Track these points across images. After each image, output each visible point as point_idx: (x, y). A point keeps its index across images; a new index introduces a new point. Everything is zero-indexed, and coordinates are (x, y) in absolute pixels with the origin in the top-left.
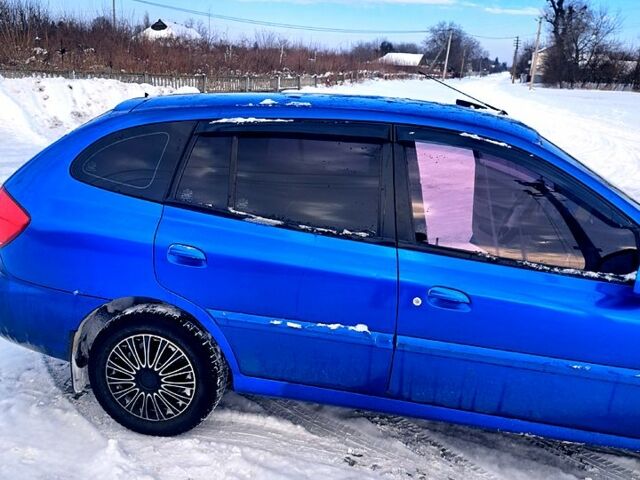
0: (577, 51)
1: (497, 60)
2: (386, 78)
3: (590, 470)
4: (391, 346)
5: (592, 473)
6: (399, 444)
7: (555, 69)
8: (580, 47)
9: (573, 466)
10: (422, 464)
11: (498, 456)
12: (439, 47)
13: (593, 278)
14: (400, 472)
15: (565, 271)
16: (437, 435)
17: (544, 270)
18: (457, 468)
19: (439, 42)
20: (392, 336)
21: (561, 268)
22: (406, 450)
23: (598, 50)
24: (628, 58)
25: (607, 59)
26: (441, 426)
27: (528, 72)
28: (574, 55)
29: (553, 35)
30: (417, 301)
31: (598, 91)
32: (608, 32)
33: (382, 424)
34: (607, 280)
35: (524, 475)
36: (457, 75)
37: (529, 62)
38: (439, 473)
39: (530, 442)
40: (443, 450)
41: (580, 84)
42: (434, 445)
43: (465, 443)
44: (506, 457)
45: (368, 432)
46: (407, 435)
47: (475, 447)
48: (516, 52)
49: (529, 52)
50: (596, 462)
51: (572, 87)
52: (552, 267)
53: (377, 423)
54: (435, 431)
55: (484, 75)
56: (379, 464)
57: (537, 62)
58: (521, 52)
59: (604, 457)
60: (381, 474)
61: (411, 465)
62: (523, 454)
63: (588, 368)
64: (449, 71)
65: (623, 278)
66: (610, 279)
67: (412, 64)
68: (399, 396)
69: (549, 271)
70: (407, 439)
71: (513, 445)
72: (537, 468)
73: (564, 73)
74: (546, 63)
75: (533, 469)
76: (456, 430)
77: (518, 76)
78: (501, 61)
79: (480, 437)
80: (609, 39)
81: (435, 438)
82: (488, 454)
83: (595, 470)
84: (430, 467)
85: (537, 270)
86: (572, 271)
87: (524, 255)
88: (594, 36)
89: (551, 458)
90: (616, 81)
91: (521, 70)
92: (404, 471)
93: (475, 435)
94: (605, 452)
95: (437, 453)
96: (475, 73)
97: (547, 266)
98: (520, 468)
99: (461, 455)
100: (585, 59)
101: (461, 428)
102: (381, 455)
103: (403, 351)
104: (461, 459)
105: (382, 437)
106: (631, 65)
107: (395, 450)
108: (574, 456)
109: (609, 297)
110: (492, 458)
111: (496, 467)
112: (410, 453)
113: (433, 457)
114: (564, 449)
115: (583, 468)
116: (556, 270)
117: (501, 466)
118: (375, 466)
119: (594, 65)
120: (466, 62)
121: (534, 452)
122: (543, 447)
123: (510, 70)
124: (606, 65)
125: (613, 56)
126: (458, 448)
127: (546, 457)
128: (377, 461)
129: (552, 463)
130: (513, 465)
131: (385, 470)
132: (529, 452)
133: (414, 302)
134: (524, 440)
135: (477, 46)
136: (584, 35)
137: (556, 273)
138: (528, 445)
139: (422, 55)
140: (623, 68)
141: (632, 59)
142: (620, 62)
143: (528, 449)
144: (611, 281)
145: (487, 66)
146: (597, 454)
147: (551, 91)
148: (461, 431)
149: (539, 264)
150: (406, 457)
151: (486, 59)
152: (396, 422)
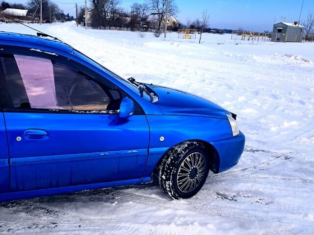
0: (105, 12)
1: (68, 14)
2: (7, 22)
3: (117, 198)
4: (8, 165)
5: (117, 199)
6: (23, 214)
7: (96, 20)
8: (106, 10)
9: (109, 199)
10: (36, 220)
11: (75, 205)
12: (36, 7)
13: (104, 114)
14: (24, 228)
15: (92, 112)
16: (44, 203)
17: (82, 113)
18: (55, 216)
19: (36, 4)
20: (7, 159)
21: (90, 111)
22: (28, 216)
23: (114, 12)
24: (127, 16)
25: (118, 16)
26: (46, 199)
27: (84, 21)
28: (104, 14)
29: (93, 3)
30: (19, 139)
31: (116, 31)
32: (117, 4)
33: (12, 207)
34: (110, 114)
35: (87, 209)
36: (48, 22)
37: (84, 16)
38: (46, 221)
39: (90, 194)
40: (47, 210)
41: (108, 28)
42: (43, 209)
43: (59, 203)
44: (79, 204)
45: (5, 213)
46: (28, 208)
47: (64, 204)
48: (77, 11)
49: (83, 11)
50: (119, 194)
51: (105, 29)
52: (86, 111)
53: (9, 207)
54: (43, 202)
55: (63, 22)
56: (12, 228)
57: (87, 16)
58: (79, 11)
59: (122, 191)
60: (13, 232)
61: (30, 222)
62: (87, 200)
63: (107, 154)
64: (44, 19)
65: (117, 112)
66: (111, 113)
67: (21, 15)
68: (17, 190)
69: (85, 113)
70: (27, 210)
71: (82, 197)
72: (93, 205)
73: (100, 22)
74: (91, 17)
75: (92, 205)
76: (54, 199)
77: (80, 24)
78: (70, 15)
79: (66, 198)
80: (117, 7)
81: (43, 206)
82: (70, 205)
83: (119, 197)
84: (41, 220)
85: (79, 113)
86: (94, 112)
87: (72, 107)
88: (111, 5)
89: (99, 198)
90: (124, 27)
91: (80, 20)
92: (26, 226)
93: (64, 198)
94: (122, 189)
95: (44, 212)
96: (58, 21)
97: (84, 111)
98: (85, 207)
99: (57, 210)
100: (109, 16)
101: (57, 197)
102: (12, 223)
103: (15, 166)
104: (57, 212)
105: (13, 214)
106: (129, 19)
107: (21, 217)
108: (110, 194)
109: (114, 121)
110: (72, 206)
111: (74, 210)
112: (30, 217)
113: (42, 215)
114: (105, 192)
115: (114, 198)
116: (88, 112)
117: (77, 209)
118: (9, 230)
119: (113, 19)
120: (52, 15)
121: (92, 198)
122: (96, 194)
123: (75, 20)
124: (118, 19)
125: (121, 15)
126: (55, 206)
127: (98, 198)
128: (10, 227)
129: (100, 200)
130: (82, 206)
131: (15, 229)
132: (90, 198)
133: (17, 140)
134: (87, 193)
135: (57, 7)
136: (106, 5)
137: (88, 114)
138: (89, 196)
139: (27, 10)
140: (126, 20)
141: (128, 17)
142: (124, 18)
143: (89, 197)
144: (112, 114)
145: (63, 18)
146: (119, 191)
147: (96, 30)
148: (57, 198)
149: (79, 111)
150: (27, 220)
151: (63, 14)
152: (20, 204)
